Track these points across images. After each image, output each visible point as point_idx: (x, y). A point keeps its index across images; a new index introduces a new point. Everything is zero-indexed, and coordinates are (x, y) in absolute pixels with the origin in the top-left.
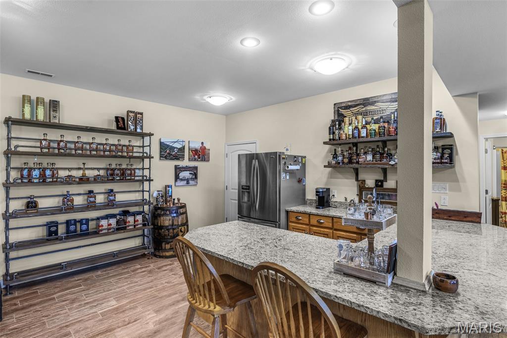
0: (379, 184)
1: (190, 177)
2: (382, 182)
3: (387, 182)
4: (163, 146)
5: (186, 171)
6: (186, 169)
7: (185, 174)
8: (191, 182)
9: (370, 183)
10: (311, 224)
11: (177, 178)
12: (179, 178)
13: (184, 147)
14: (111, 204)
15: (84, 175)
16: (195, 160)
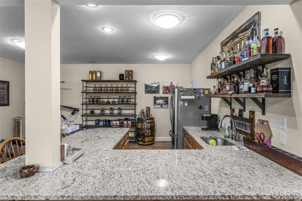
0: (241, 113)
1: (163, 103)
3: (245, 111)
4: (147, 86)
5: (160, 99)
6: (161, 98)
7: (161, 101)
8: (164, 106)
9: (237, 112)
11: (155, 103)
12: (156, 104)
13: (159, 86)
14: (120, 114)
15: (108, 101)
16: (166, 93)
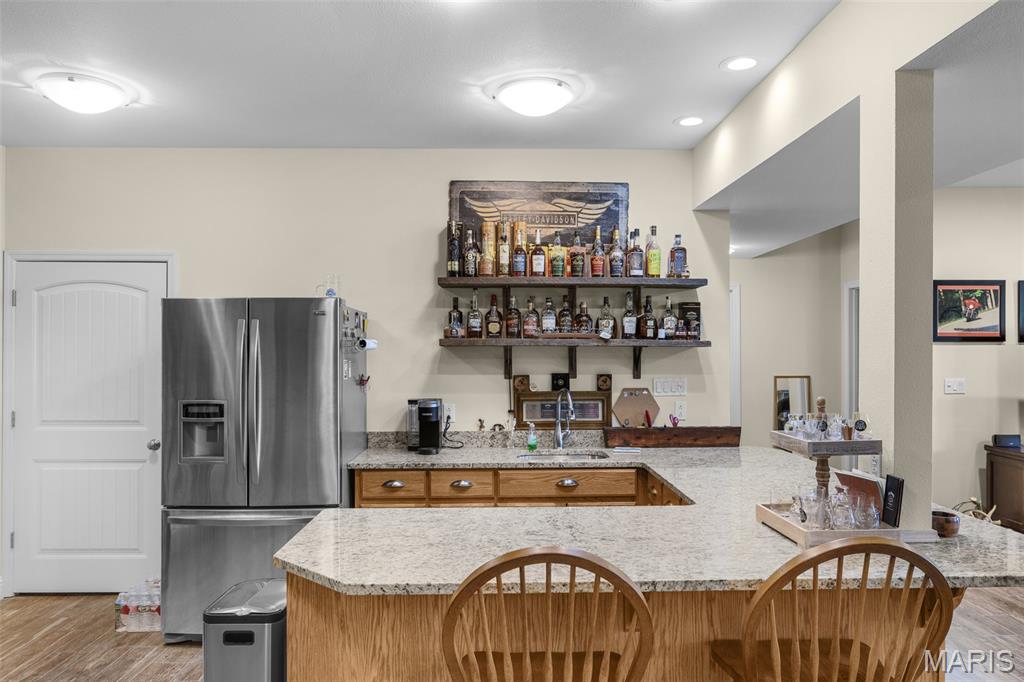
0: (560, 382)
2: (566, 378)
3: (575, 377)
9: (541, 382)
10: (433, 495)
